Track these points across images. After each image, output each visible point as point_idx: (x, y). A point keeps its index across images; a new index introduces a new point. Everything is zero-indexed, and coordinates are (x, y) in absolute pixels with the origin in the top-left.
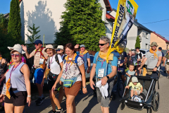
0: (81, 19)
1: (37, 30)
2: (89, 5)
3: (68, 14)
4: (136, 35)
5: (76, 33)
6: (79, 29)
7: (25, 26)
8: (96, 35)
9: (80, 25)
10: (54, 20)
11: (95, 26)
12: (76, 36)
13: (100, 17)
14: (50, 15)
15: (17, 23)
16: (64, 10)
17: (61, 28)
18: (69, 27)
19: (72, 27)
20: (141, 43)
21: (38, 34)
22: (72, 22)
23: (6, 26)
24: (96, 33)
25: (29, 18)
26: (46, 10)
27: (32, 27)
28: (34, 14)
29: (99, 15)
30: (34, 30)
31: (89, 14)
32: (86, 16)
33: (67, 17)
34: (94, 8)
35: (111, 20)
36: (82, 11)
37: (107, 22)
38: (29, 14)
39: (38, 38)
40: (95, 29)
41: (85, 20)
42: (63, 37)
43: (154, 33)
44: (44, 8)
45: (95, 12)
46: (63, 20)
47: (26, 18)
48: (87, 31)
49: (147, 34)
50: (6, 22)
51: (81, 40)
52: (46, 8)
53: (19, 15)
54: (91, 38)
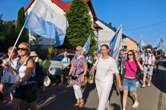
0: (76, 27)
2: (82, 16)
5: (72, 37)
6: (75, 34)
9: (76, 31)
11: (87, 32)
12: (73, 40)
13: (90, 25)
19: (70, 33)
22: (70, 29)
31: (83, 23)
32: (80, 25)
35: (98, 28)
37: (94, 29)
39: (41, 40)
43: (128, 37)
45: (87, 22)
49: (123, 38)
51: (76, 42)
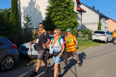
0: (59, 11)
1: (30, 19)
2: (65, 1)
3: (51, 8)
4: (98, 21)
5: (56, 20)
6: (58, 17)
7: (22, 16)
8: (70, 22)
9: (59, 15)
10: (42, 12)
11: (69, 15)
12: (56, 23)
13: (73, 9)
14: (38, 8)
15: (16, 15)
16: (48, 4)
17: (46, 18)
18: (51, 17)
19: (54, 16)
20: (101, 27)
21: (31, 22)
22: (54, 13)
23: (9, 17)
24: (70, 20)
25: (24, 11)
26: (36, 5)
27: (26, 17)
28: (28, 8)
29: (72, 7)
30: (28, 19)
31: (65, 7)
33: (50, 10)
34: (68, 3)
35: (81, 11)
36: (60, 5)
37: (78, 12)
38: (24, 8)
39: (30, 24)
40: (70, 17)
41: (62, 11)
42: (48, 23)
43: (111, 19)
44: (35, 4)
46: (47, 11)
47: (22, 11)
48: (64, 19)
49: (106, 20)
50: (9, 14)
51: (60, 25)
52: (36, 4)
53: (17, 9)
54: (66, 24)
